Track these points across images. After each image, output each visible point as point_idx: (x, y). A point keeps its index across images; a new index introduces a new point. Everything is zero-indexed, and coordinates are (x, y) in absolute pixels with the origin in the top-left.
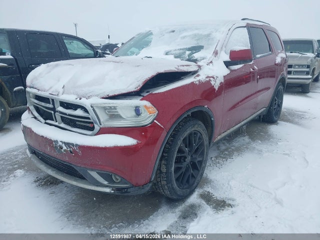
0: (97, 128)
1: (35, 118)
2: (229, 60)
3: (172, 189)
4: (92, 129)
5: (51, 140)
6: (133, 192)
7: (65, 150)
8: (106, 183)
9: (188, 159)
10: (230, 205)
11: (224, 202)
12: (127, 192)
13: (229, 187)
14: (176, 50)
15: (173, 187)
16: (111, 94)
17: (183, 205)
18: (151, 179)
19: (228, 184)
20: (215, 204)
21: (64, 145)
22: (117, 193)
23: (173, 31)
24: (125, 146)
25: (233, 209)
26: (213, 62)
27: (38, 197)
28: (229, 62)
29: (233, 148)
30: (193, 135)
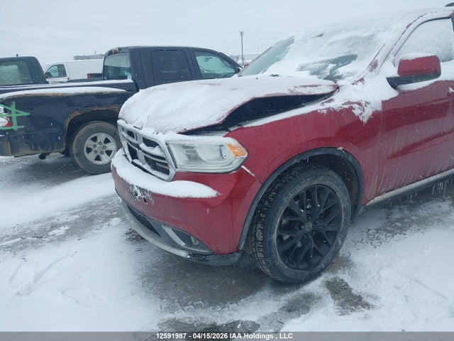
0: (172, 171)
1: (126, 156)
2: (397, 75)
3: (273, 266)
4: (167, 172)
5: (128, 183)
6: (212, 260)
7: (140, 198)
8: (183, 244)
9: (308, 227)
10: (367, 305)
11: (360, 298)
12: (204, 260)
13: (377, 278)
14: (315, 63)
15: (275, 264)
16: (188, 128)
17: (295, 293)
18: (238, 246)
19: (378, 273)
20: (343, 300)
21: (138, 191)
22: (194, 260)
23: (321, 35)
24: (200, 198)
25: (370, 312)
26: (365, 79)
27: (122, 253)
28: (396, 78)
29: (413, 218)
30: (316, 191)
